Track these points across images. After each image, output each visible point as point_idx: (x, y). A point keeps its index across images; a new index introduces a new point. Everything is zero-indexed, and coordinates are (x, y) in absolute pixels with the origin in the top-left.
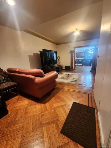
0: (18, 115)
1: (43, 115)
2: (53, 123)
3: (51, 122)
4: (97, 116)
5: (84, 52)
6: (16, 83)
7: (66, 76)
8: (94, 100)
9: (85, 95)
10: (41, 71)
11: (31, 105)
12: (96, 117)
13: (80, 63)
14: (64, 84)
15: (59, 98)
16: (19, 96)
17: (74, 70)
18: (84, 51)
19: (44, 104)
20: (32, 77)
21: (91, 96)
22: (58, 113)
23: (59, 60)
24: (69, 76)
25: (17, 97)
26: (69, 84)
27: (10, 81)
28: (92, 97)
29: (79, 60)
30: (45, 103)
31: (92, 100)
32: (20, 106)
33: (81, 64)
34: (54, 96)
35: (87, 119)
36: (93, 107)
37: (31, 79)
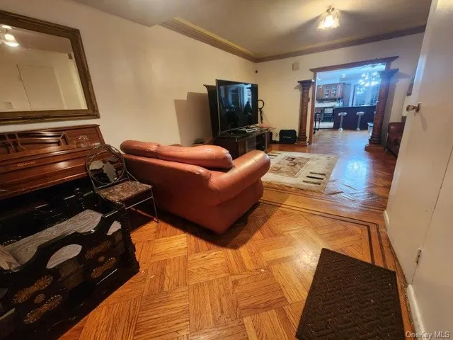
0: (167, 278)
1: (235, 283)
2: (268, 306)
3: (263, 305)
4: (406, 298)
5: (344, 84)
6: (150, 187)
7: (288, 162)
8: (390, 246)
9: (357, 229)
10: (225, 152)
11: (197, 251)
12: (402, 298)
13: (327, 118)
14: (283, 190)
15: (276, 235)
16: (157, 222)
17: (310, 143)
18: (342, 79)
19: (234, 251)
20: (202, 170)
21: (379, 233)
22: (280, 281)
23: (261, 112)
24: (295, 164)
25: (152, 226)
26: (299, 191)
27: (133, 180)
28: (382, 235)
29: (323, 110)
30: (235, 247)
31: (381, 245)
32: (167, 252)
33: (331, 124)
34: (259, 228)
35: (374, 305)
36: (389, 269)
37: (200, 176)
